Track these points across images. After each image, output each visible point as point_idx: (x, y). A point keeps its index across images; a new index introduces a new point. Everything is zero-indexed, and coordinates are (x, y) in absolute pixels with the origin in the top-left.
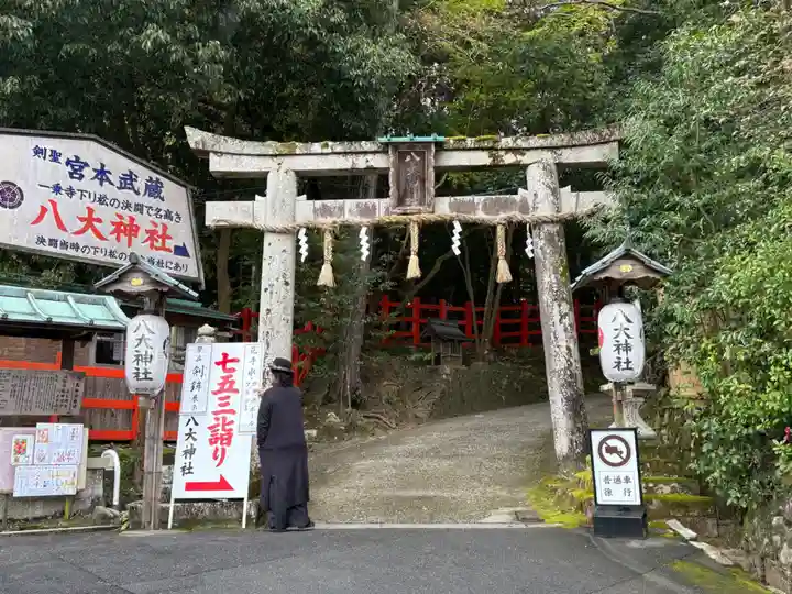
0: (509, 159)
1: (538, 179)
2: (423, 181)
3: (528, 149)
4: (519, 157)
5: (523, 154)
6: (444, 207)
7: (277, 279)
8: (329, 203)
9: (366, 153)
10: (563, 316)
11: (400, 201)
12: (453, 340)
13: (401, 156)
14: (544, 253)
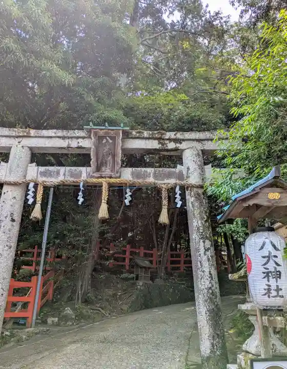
0: (171, 145)
1: (190, 158)
2: (114, 156)
3: (184, 140)
4: (178, 145)
5: (181, 143)
6: (127, 175)
7: (6, 217)
8: (51, 168)
9: (78, 138)
10: (206, 250)
11: (98, 169)
12: (145, 267)
13: (100, 138)
14: (193, 206)
